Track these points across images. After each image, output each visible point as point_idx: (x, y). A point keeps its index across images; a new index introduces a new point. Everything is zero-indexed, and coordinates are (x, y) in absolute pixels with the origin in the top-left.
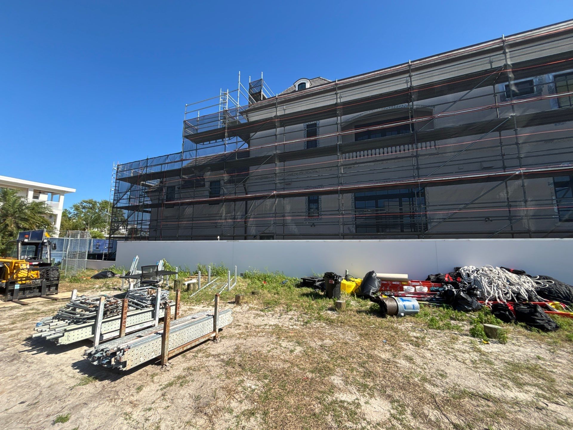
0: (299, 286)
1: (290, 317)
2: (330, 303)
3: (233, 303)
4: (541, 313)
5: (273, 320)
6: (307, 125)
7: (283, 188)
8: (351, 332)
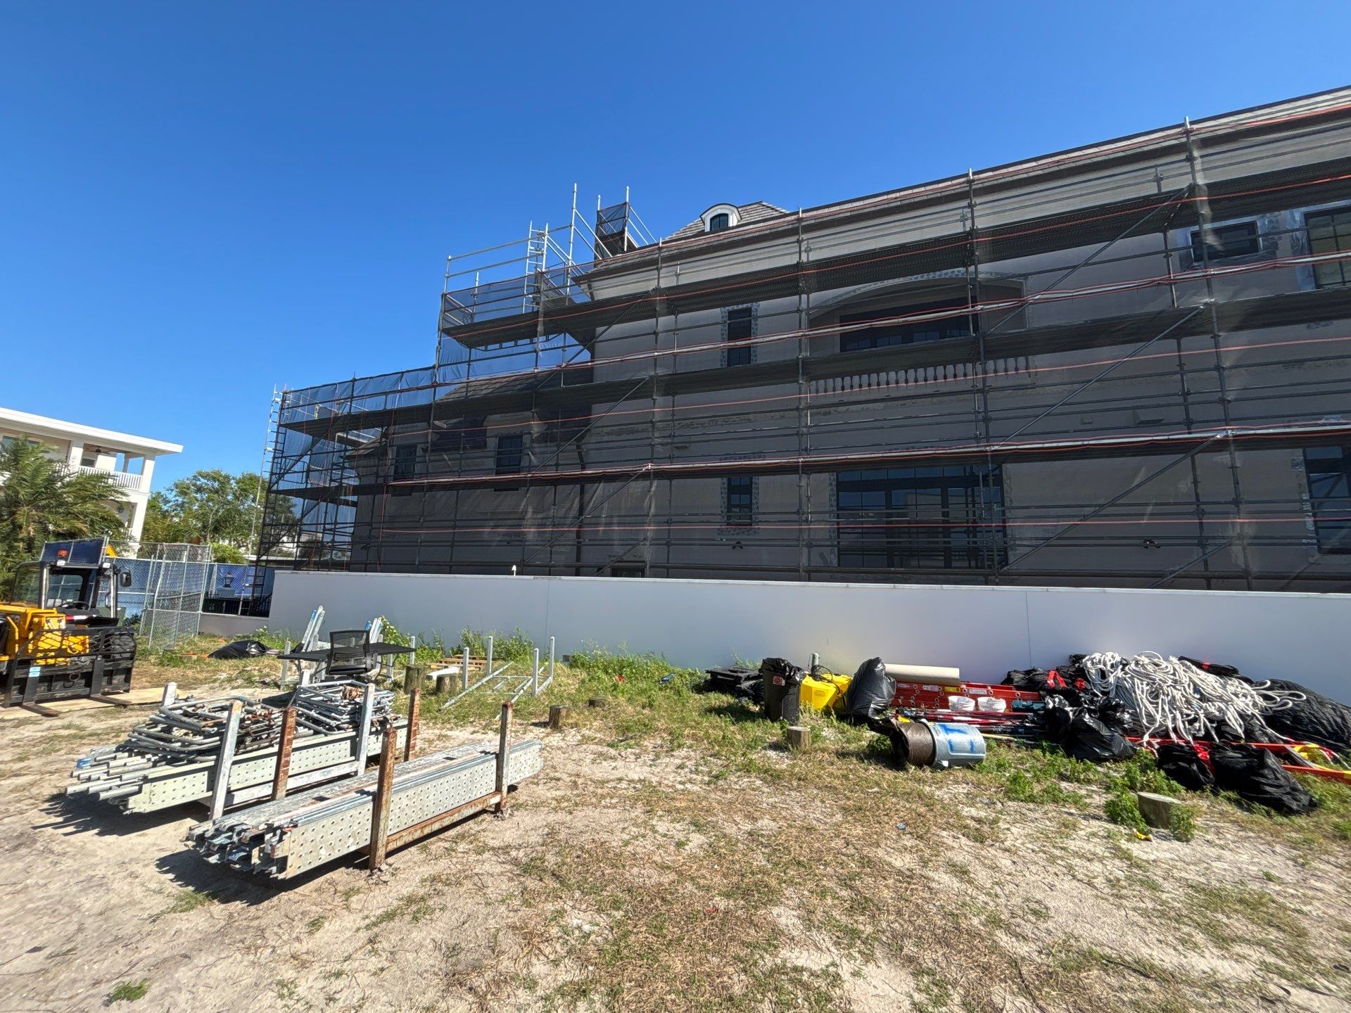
0: (700, 689)
1: (678, 762)
2: (774, 731)
3: (544, 725)
4: (1274, 771)
5: (638, 769)
6: (730, 313)
7: (670, 458)
8: (823, 802)
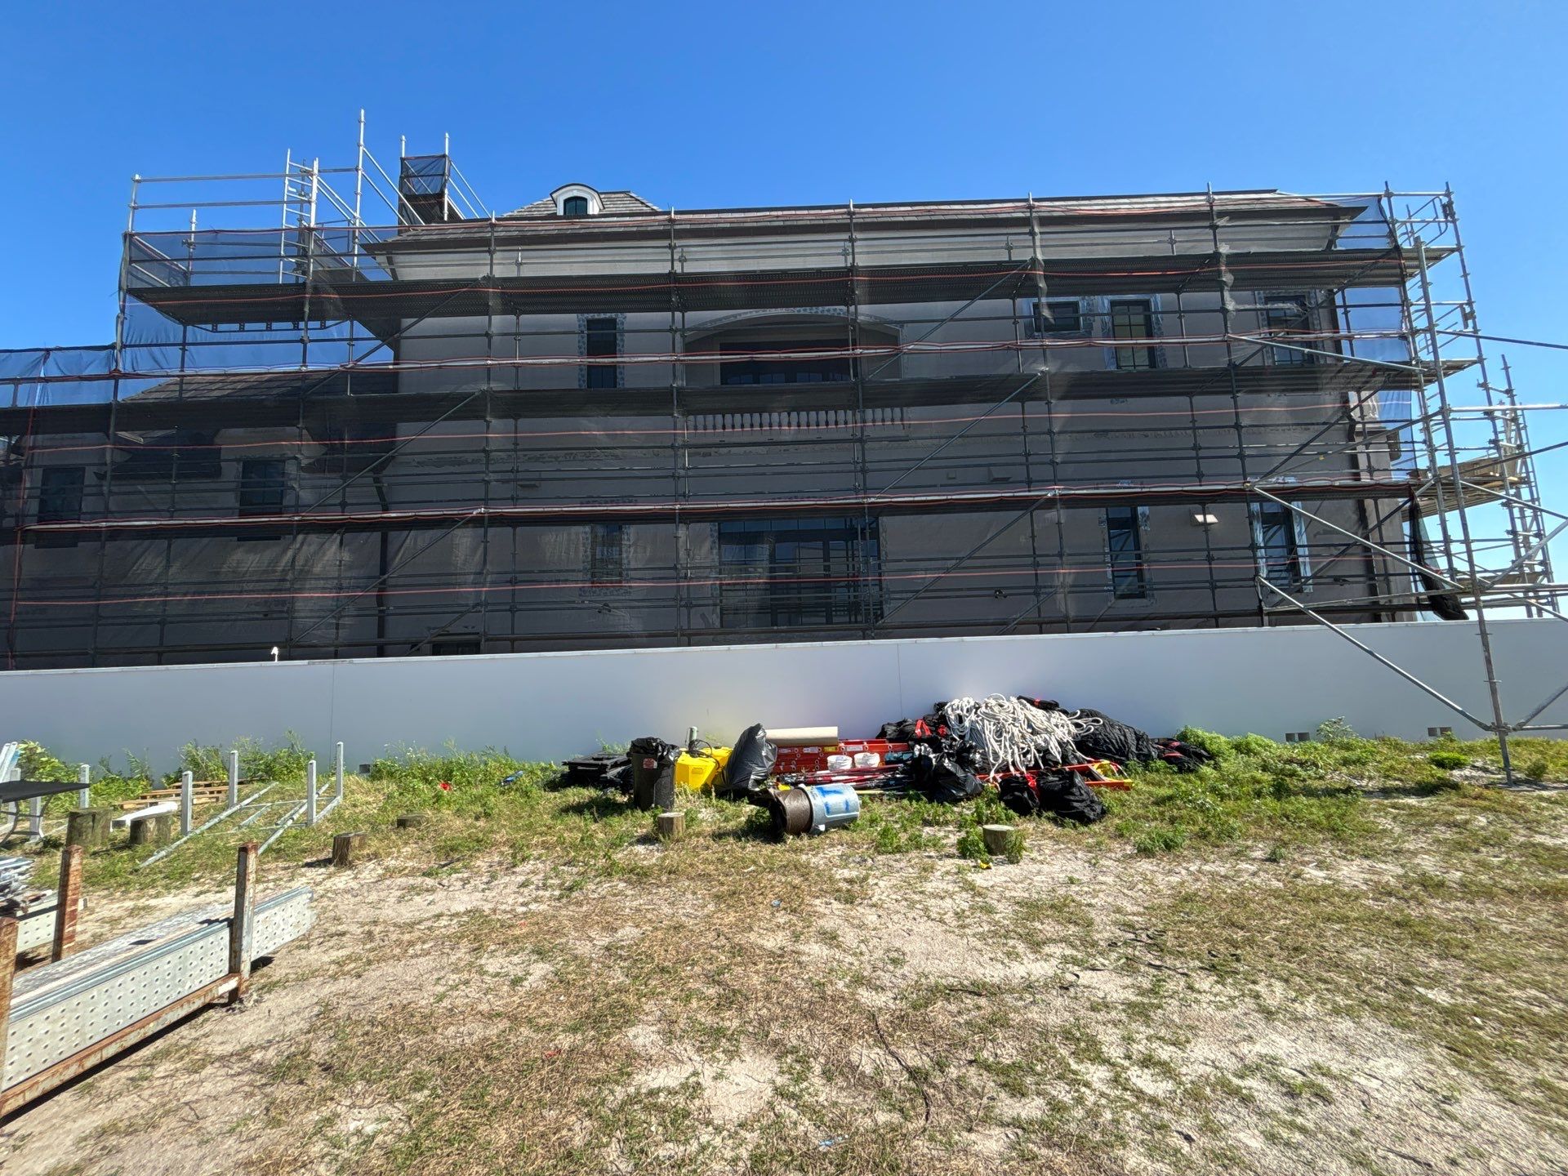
0: (553, 786)
1: (521, 879)
2: (644, 822)
3: (325, 863)
4: (1080, 788)
5: (465, 898)
6: (589, 321)
7: (512, 498)
8: (694, 893)
